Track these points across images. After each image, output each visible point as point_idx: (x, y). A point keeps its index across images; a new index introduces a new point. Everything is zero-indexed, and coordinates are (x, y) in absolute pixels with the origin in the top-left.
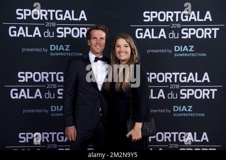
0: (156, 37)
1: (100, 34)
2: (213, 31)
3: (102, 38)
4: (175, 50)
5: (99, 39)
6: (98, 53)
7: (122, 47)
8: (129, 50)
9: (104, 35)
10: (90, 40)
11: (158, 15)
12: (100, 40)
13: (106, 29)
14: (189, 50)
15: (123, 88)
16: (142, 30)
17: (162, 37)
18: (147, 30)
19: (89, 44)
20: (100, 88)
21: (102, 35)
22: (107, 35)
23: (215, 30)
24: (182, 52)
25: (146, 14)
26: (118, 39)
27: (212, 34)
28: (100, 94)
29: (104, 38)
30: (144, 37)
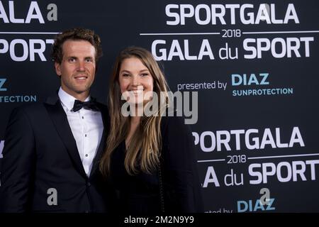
0: (194, 58)
1: (84, 50)
2: (303, 44)
3: (88, 59)
4: (234, 84)
5: (81, 60)
6: (80, 92)
7: (136, 76)
8: (149, 81)
9: (91, 51)
10: (60, 63)
11: (195, 12)
12: (84, 64)
13: (96, 39)
14: (260, 82)
15: (143, 165)
16: (163, 42)
17: (206, 57)
18: (175, 43)
19: (59, 73)
20: (87, 170)
21: (89, 52)
22: (98, 52)
23: (307, 40)
24: (247, 88)
25: (172, 10)
26: (124, 58)
27: (302, 50)
28: (89, 184)
29: (94, 58)
30: (170, 58)
